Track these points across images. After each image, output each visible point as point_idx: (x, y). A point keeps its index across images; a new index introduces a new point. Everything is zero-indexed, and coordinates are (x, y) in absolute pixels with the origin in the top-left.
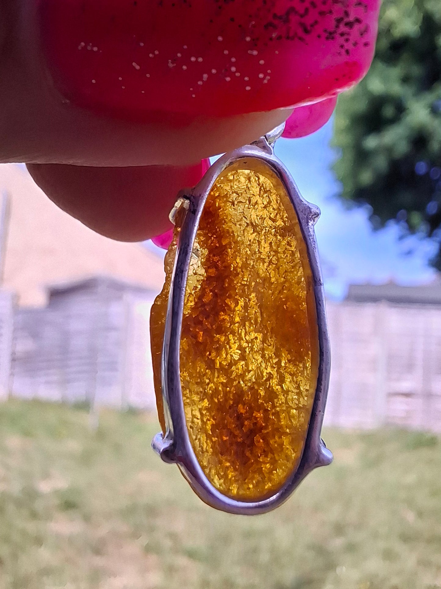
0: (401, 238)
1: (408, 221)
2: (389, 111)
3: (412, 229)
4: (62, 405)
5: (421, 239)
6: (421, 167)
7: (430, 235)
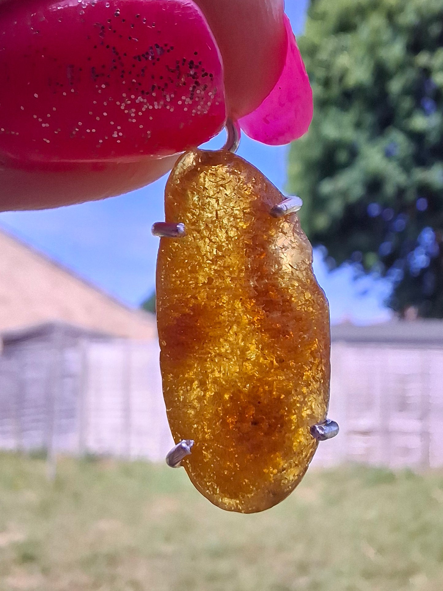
0: (356, 278)
1: (363, 263)
2: (342, 156)
3: (366, 270)
4: (18, 454)
5: (376, 279)
6: (375, 209)
7: (385, 274)
